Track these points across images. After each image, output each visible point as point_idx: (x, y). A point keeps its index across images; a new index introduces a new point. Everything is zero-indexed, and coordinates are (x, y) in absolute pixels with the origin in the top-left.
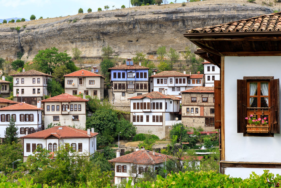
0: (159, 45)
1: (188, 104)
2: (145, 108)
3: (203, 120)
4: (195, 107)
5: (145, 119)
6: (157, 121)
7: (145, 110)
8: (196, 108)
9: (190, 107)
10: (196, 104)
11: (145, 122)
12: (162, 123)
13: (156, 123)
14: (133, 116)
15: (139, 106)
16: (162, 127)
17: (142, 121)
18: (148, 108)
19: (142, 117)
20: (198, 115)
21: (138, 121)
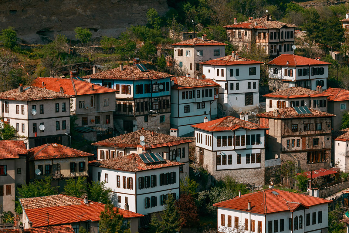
0: (53, 18)
1: (288, 134)
2: (238, 144)
3: (305, 155)
4: (296, 138)
5: (234, 159)
6: (253, 162)
7: (237, 147)
8: (297, 140)
9: (291, 139)
10: (297, 133)
11: (235, 165)
12: (260, 163)
13: (251, 165)
14: (217, 156)
15: (226, 141)
16: (260, 169)
17: (230, 162)
18: (243, 144)
19: (230, 157)
20: (300, 148)
21: (224, 163)
